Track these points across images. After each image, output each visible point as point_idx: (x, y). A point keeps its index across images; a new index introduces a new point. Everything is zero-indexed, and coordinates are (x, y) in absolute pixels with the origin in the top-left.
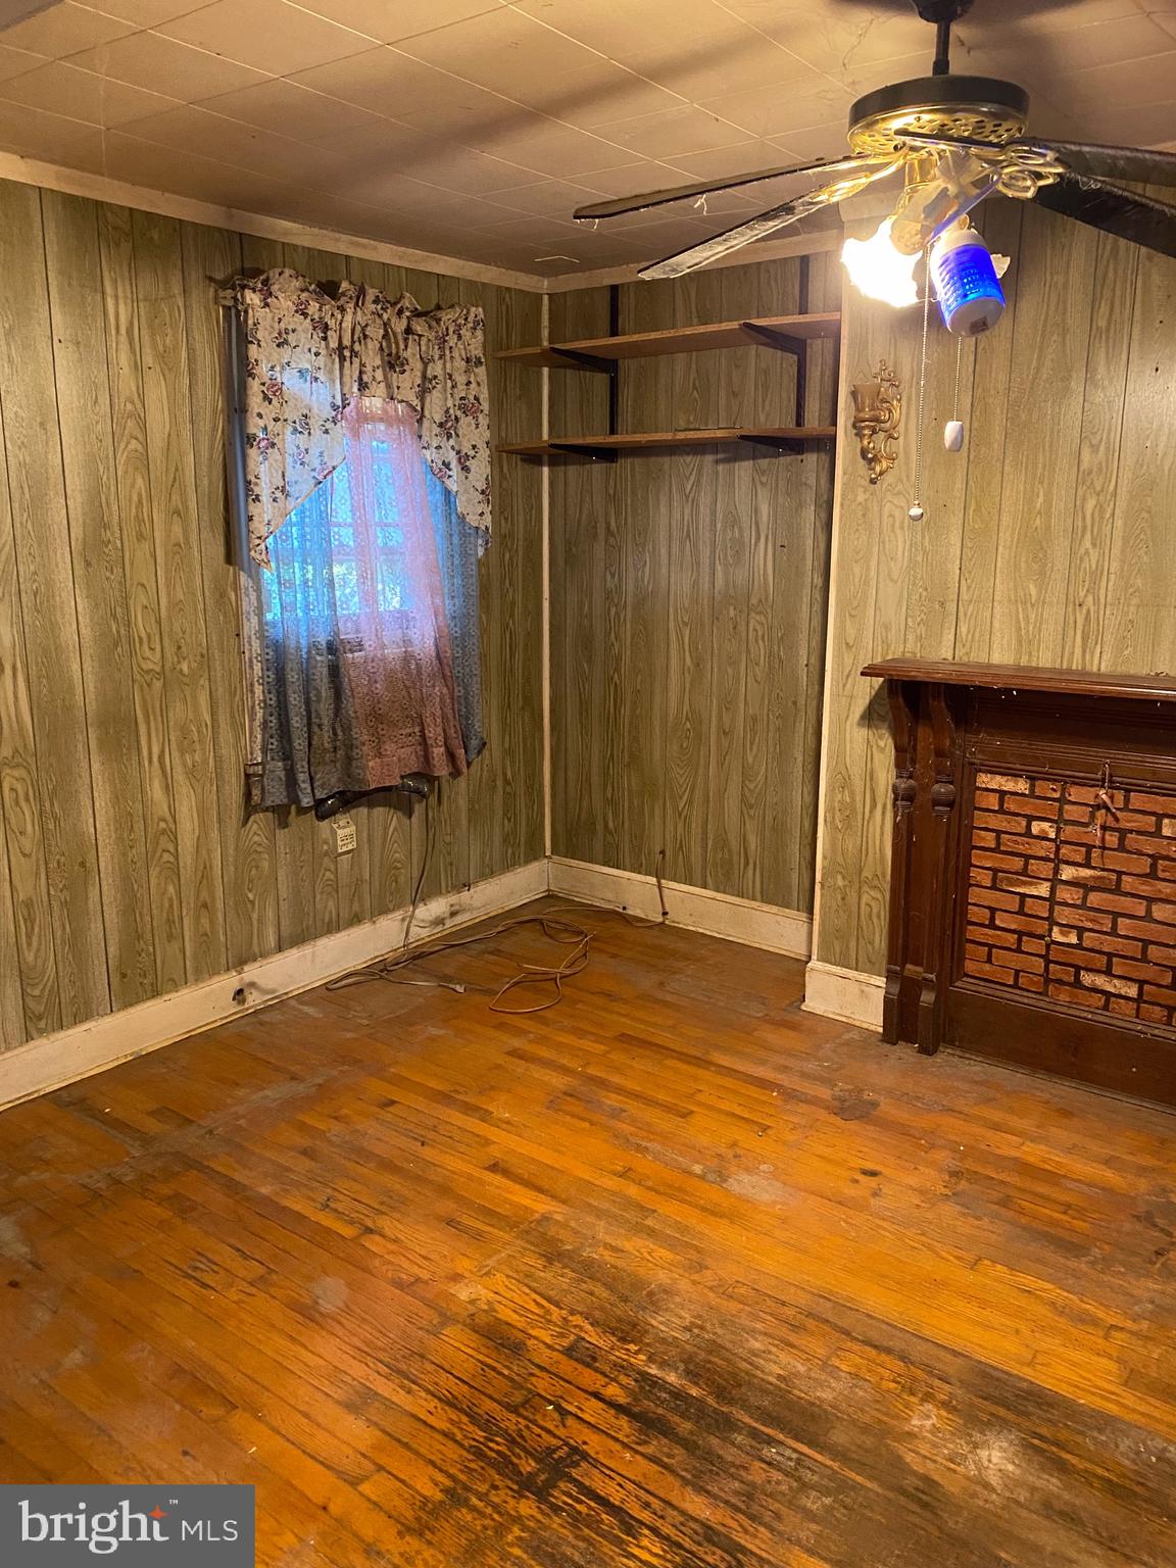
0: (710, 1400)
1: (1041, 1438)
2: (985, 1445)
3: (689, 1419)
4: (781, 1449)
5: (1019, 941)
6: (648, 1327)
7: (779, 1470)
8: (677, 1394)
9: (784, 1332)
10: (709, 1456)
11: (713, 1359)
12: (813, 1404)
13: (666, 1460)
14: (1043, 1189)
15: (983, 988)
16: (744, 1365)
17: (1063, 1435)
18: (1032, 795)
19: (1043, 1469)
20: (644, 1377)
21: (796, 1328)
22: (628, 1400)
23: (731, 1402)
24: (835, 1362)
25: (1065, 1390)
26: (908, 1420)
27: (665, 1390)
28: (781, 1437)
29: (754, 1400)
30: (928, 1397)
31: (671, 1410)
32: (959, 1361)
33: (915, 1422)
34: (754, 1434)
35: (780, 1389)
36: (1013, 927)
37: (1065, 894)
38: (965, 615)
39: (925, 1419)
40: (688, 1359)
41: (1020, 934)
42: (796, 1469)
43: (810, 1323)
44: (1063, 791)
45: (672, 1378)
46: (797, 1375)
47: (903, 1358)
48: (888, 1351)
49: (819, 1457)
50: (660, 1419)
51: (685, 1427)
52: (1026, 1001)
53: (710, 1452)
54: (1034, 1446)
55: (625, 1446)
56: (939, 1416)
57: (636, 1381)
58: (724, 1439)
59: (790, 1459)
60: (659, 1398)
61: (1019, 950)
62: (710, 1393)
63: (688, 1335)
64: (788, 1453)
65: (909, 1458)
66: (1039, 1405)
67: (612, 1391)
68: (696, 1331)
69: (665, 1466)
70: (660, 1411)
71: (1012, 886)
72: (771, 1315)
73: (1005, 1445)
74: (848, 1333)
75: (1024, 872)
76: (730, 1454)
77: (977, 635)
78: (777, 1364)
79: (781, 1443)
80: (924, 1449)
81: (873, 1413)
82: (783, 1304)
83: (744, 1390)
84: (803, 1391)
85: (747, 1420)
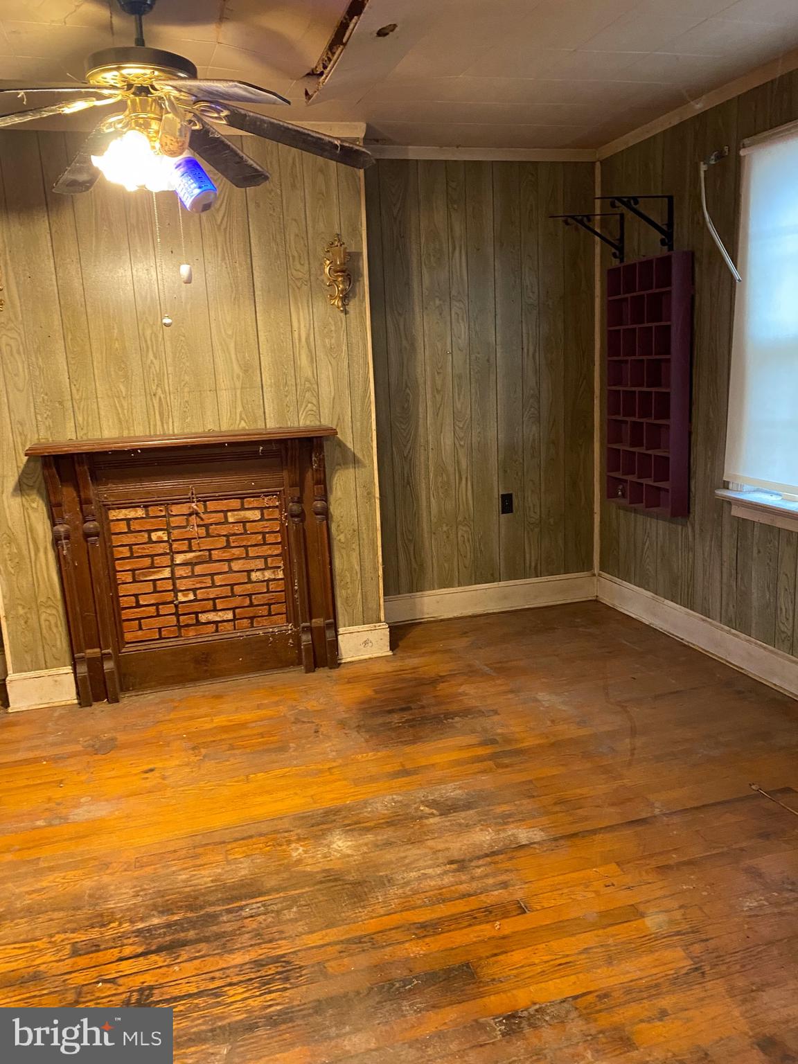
0: (189, 915)
1: (349, 825)
2: (332, 843)
3: (188, 930)
4: (250, 907)
5: (158, 610)
6: (110, 911)
7: (259, 915)
8: (169, 925)
9: (190, 863)
10: (218, 936)
11: (167, 898)
12: (242, 880)
13: (197, 954)
14: (244, 732)
15: (141, 647)
16: (188, 889)
17: (355, 819)
18: (148, 516)
19: (361, 835)
20: (139, 932)
21: (196, 856)
22: (144, 947)
23: (202, 907)
24: (230, 857)
25: (338, 803)
26: (291, 856)
27: (160, 928)
28: (244, 903)
29: (212, 898)
30: (289, 842)
31: (173, 934)
32: (285, 820)
33: (295, 854)
34: (229, 911)
35: (220, 885)
36: (152, 602)
37: (180, 572)
38: (79, 409)
39: (297, 851)
40: (155, 907)
41: (157, 605)
42: (267, 909)
43: (200, 850)
44: (167, 510)
45: (156, 921)
46: (220, 874)
47: (261, 835)
48: (251, 837)
49: (271, 897)
50: (172, 942)
51: (192, 934)
52: (170, 644)
53: (217, 934)
54: (350, 830)
55: (168, 966)
56: (301, 846)
57: (136, 936)
58: (216, 925)
59: (259, 907)
60: (160, 934)
61: (158, 615)
62: (186, 912)
63: (140, 899)
64: (254, 906)
65: (308, 869)
66: (335, 815)
67: (128, 951)
68: (141, 893)
69: (202, 956)
70: (168, 938)
71: (146, 576)
72: (174, 860)
73: (338, 837)
74: (224, 842)
75: (152, 566)
76: (228, 928)
77: (90, 421)
78: (205, 878)
79: (247, 905)
80: (310, 861)
81: (273, 864)
82: (175, 851)
83: (202, 899)
84: (231, 879)
85: (219, 908)
